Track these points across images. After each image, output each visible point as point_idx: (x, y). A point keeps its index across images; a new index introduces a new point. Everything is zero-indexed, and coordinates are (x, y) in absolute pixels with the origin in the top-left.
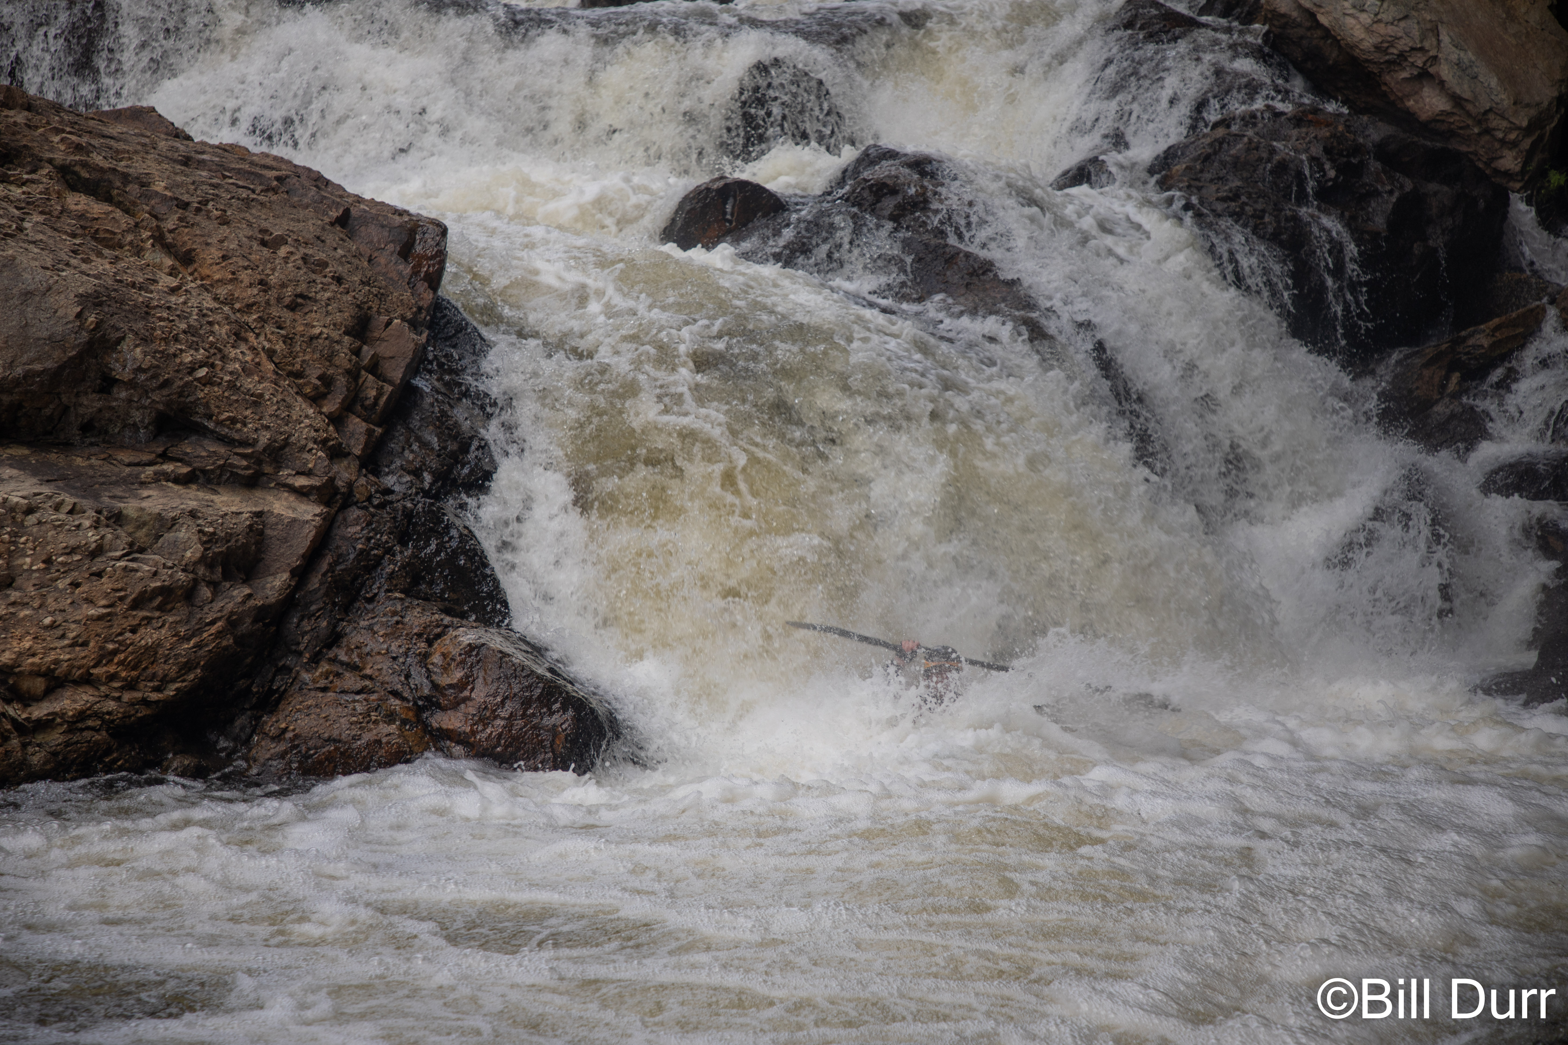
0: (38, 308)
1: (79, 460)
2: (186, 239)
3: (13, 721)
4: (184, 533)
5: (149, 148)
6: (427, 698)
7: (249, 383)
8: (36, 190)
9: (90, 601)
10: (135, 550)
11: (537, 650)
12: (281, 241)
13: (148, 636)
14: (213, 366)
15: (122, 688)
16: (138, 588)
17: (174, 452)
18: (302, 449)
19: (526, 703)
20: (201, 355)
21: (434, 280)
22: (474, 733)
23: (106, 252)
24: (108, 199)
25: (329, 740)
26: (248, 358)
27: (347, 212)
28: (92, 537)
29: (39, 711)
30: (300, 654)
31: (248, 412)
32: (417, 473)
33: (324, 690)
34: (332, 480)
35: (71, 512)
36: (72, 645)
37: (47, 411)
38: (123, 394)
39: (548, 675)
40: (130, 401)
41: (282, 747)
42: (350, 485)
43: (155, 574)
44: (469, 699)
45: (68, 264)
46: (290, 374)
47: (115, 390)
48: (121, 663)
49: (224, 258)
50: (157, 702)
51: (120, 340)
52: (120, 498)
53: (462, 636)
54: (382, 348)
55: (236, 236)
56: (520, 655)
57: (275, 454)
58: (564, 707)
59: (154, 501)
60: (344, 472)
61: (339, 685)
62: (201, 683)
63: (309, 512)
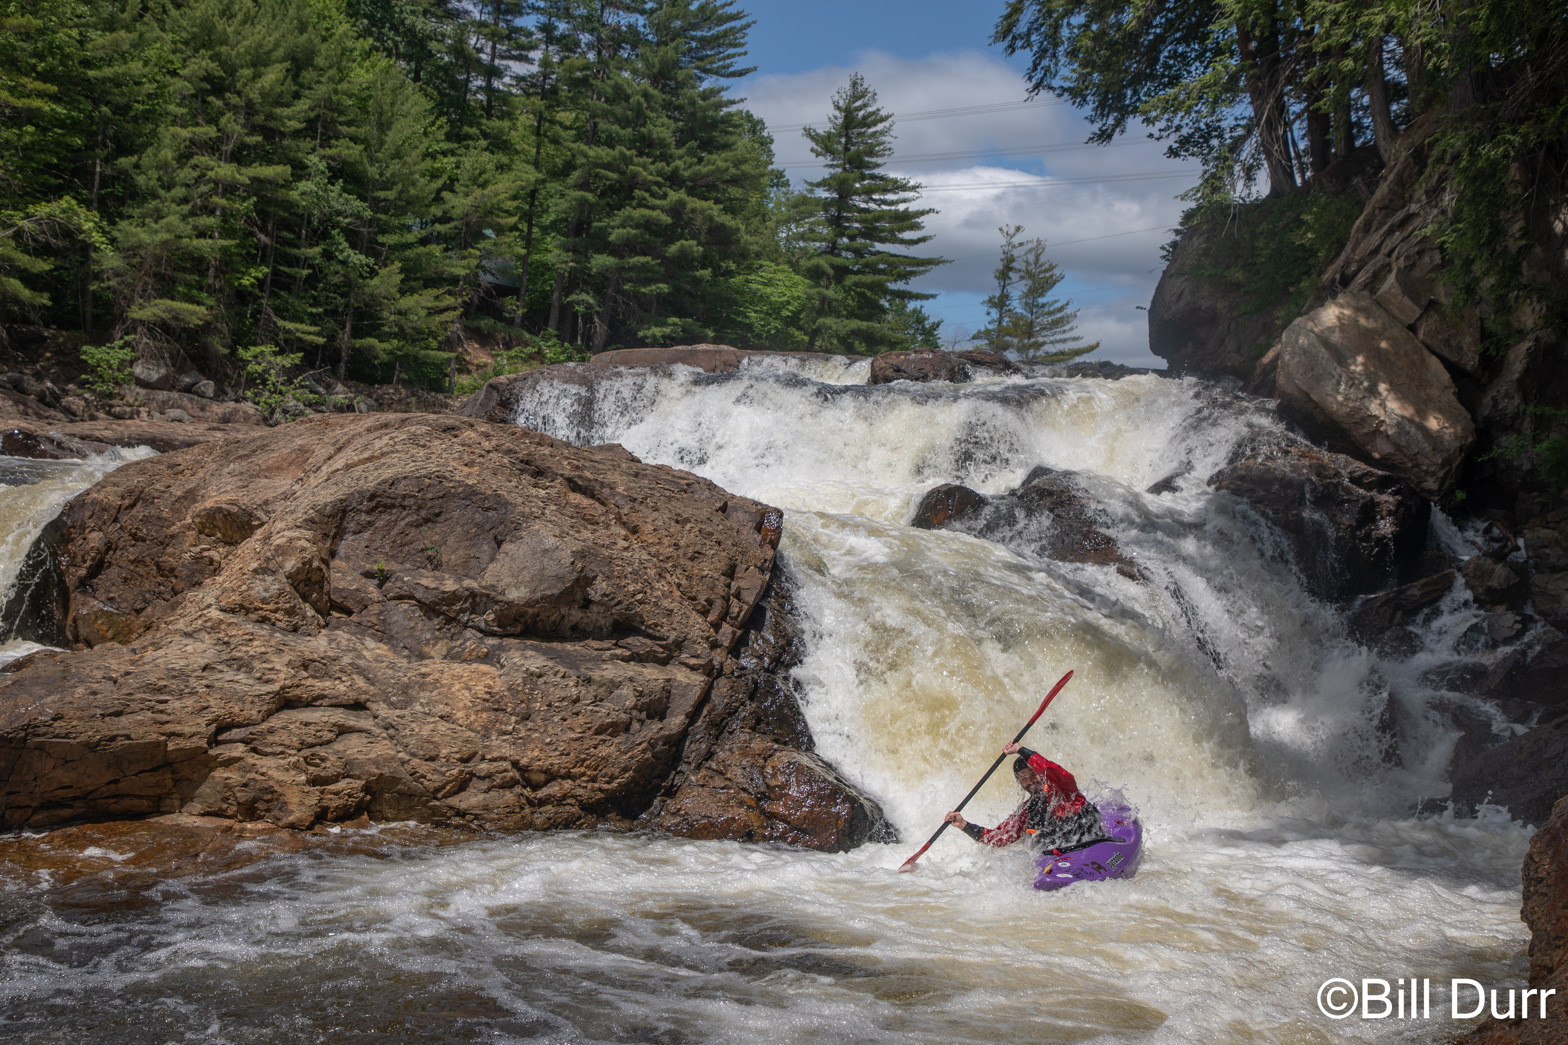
0: (550, 559)
1: (569, 647)
2: (634, 519)
3: (527, 798)
4: (626, 691)
5: (615, 467)
6: (763, 793)
7: (666, 603)
8: (553, 492)
9: (571, 729)
10: (597, 700)
11: (829, 766)
12: (687, 520)
13: (603, 751)
14: (645, 593)
15: (588, 782)
16: (599, 723)
17: (622, 642)
18: (694, 642)
19: (821, 798)
20: (639, 586)
21: (774, 544)
23: (589, 527)
24: (593, 497)
25: (705, 816)
26: (666, 589)
27: (726, 504)
28: (574, 692)
29: (541, 794)
30: (689, 764)
31: (664, 620)
32: (760, 658)
33: (703, 786)
34: (711, 661)
35: (563, 677)
36: (561, 755)
37: (553, 618)
38: (595, 608)
39: (835, 781)
40: (599, 613)
41: (678, 819)
42: (722, 664)
43: (609, 714)
44: (788, 794)
45: (568, 534)
46: (689, 598)
47: (591, 607)
48: (588, 767)
49: (655, 530)
50: (607, 790)
51: (595, 578)
52: (591, 669)
53: (784, 756)
54: (743, 584)
55: (662, 518)
56: (818, 769)
57: (679, 645)
58: (843, 802)
59: (609, 671)
60: (718, 657)
61: (711, 783)
62: (633, 780)
63: (698, 680)
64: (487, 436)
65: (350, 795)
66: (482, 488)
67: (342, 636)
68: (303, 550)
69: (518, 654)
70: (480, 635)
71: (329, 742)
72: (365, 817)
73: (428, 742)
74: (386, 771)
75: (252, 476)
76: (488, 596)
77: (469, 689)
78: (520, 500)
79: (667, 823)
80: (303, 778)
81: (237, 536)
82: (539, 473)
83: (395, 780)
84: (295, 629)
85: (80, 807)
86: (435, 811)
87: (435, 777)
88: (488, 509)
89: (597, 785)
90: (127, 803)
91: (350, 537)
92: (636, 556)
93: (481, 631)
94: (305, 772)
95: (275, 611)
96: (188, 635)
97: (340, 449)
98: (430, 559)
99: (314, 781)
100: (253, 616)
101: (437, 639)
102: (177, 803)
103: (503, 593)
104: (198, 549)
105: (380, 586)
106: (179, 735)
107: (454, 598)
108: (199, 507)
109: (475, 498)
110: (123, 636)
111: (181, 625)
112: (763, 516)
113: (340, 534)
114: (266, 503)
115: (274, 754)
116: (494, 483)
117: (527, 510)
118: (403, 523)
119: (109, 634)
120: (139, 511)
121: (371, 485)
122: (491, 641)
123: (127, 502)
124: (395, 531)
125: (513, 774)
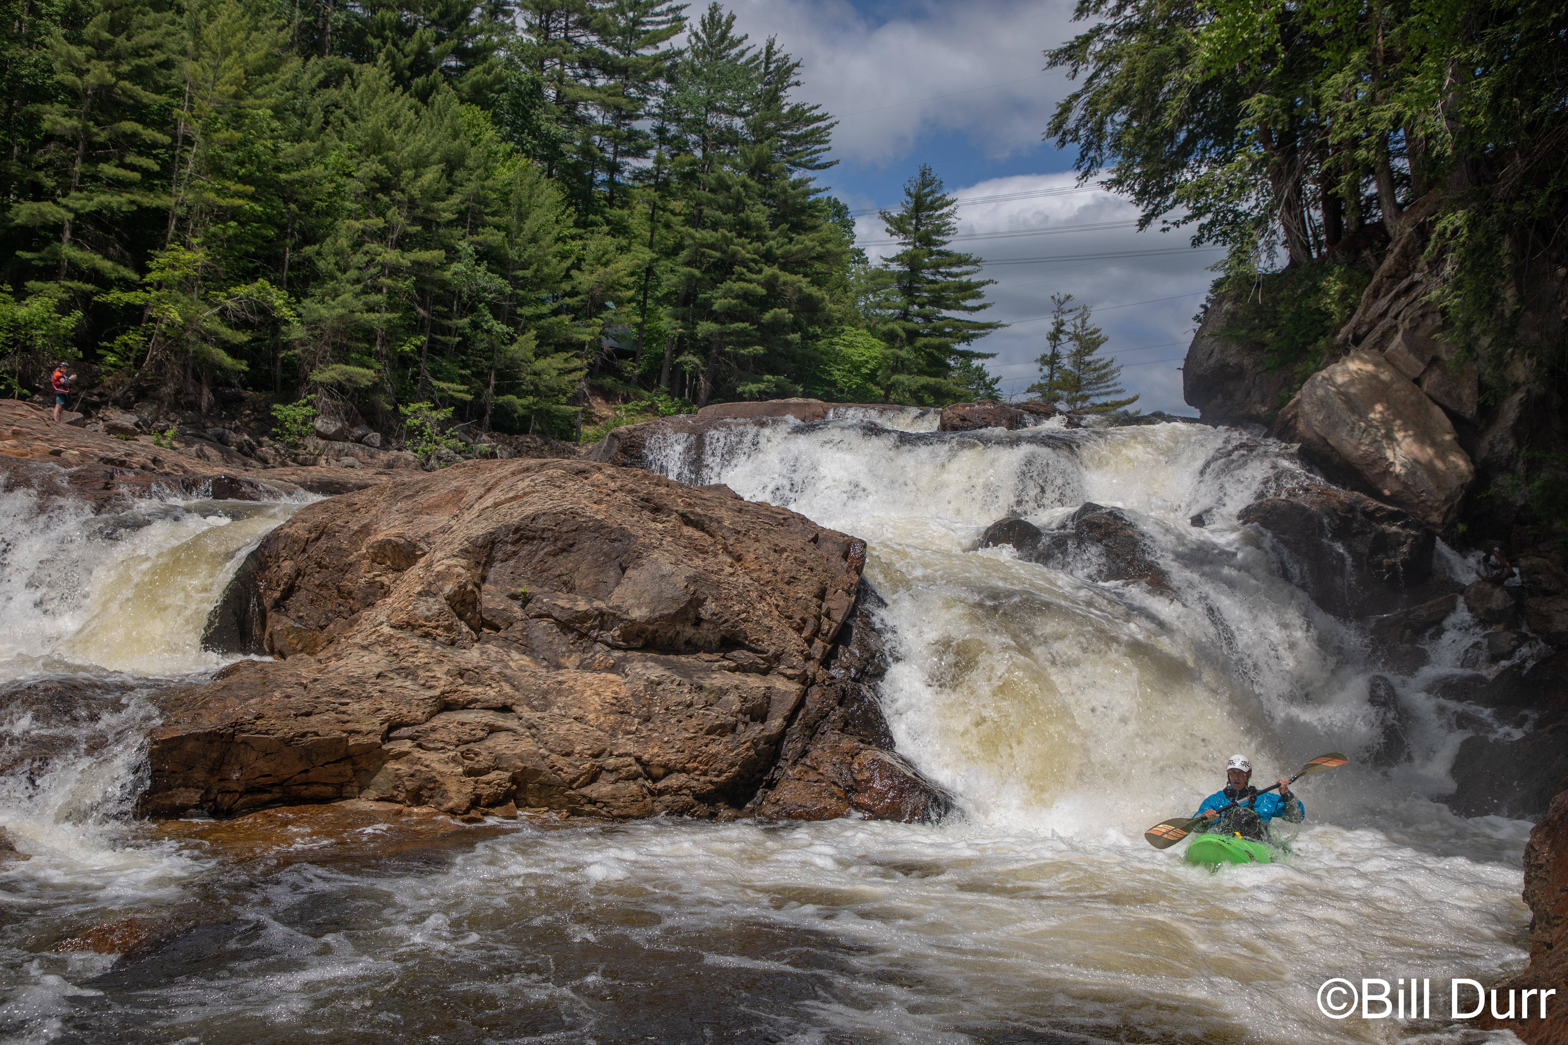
0: (667, 583)
1: (683, 659)
2: (738, 549)
3: (648, 789)
4: (732, 697)
5: (722, 504)
6: (851, 786)
7: (766, 621)
8: (669, 525)
9: (686, 730)
10: (708, 705)
11: (907, 763)
12: (784, 550)
13: (713, 749)
14: (749, 612)
15: (700, 775)
16: (709, 724)
17: (728, 655)
18: (791, 655)
19: (902, 791)
20: (743, 607)
22: (874, 805)
23: (700, 555)
24: (703, 529)
25: (801, 806)
26: (766, 609)
27: (817, 536)
28: (688, 697)
29: (660, 785)
30: (787, 760)
31: (765, 636)
32: (847, 669)
33: (799, 779)
34: (805, 671)
35: (679, 685)
36: (677, 752)
37: (670, 634)
38: (705, 626)
39: (913, 776)
40: (709, 630)
41: (777, 809)
42: (814, 674)
43: (718, 717)
44: (873, 787)
45: (682, 562)
46: (786, 617)
47: (702, 624)
48: (700, 762)
49: (756, 558)
50: (717, 783)
51: (705, 599)
52: (702, 678)
53: (869, 754)
54: (832, 605)
55: (762, 547)
56: (898, 766)
57: (777, 658)
59: (718, 680)
60: (812, 668)
61: (806, 778)
62: (739, 774)
63: (794, 687)
64: (613, 478)
65: (499, 785)
66: (609, 522)
67: (492, 648)
68: (459, 575)
69: (640, 665)
70: (608, 649)
71: (482, 739)
72: (512, 803)
73: (565, 740)
74: (529, 764)
75: (415, 513)
76: (614, 615)
77: (599, 695)
78: (641, 533)
79: (768, 812)
80: (460, 769)
81: (403, 564)
83: (536, 772)
84: (453, 643)
85: (277, 793)
86: (571, 799)
87: (571, 770)
88: (614, 540)
89: (708, 779)
90: (315, 789)
91: (498, 565)
92: (741, 580)
93: (608, 645)
94: (462, 764)
95: (436, 628)
96: (364, 648)
97: (489, 490)
98: (565, 583)
99: (469, 773)
100: (418, 632)
101: (571, 652)
102: (356, 790)
103: (627, 612)
104: (371, 575)
105: (523, 607)
106: (358, 732)
107: (585, 616)
108: (372, 539)
109: (603, 532)
110: (310, 649)
111: (358, 639)
112: (849, 546)
113: (489, 563)
114: (428, 535)
115: (436, 749)
116: (619, 518)
117: (647, 541)
118: (542, 553)
119: (299, 647)
120: (323, 543)
121: (515, 520)
122: (617, 654)
123: (313, 535)
124: (536, 559)
125: (636, 768)
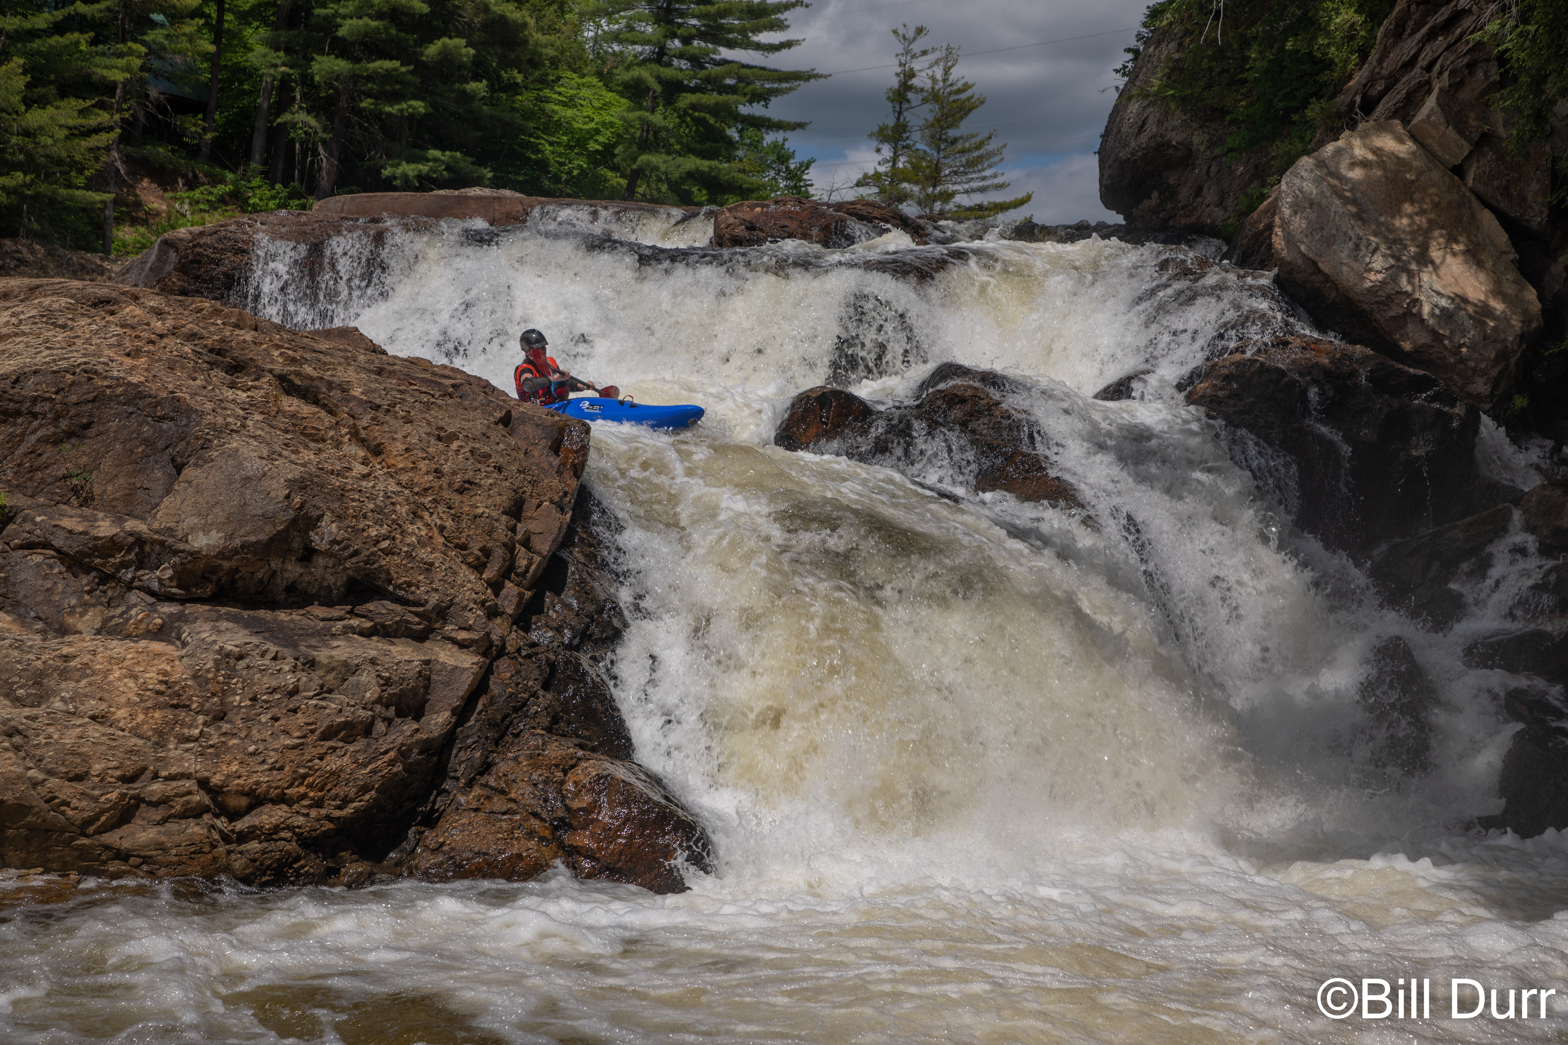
0: (255, 491)
1: (283, 616)
2: (377, 434)
3: (221, 832)
4: (366, 677)
5: (350, 360)
6: (562, 820)
7: (423, 553)
8: (258, 394)
9: (286, 732)
10: (324, 691)
11: (655, 780)
12: (453, 437)
13: (333, 763)
14: (394, 539)
15: (310, 807)
16: (326, 723)
17: (359, 609)
18: (464, 608)
19: (644, 825)
20: (384, 530)
22: (599, 849)
23: (312, 445)
24: (316, 402)
25: (478, 853)
26: (423, 533)
27: (509, 413)
28: (290, 679)
29: (242, 824)
30: (457, 779)
31: (421, 578)
32: (559, 630)
33: (476, 810)
34: (488, 634)
35: (275, 658)
36: (270, 770)
37: (259, 575)
38: (321, 561)
39: (663, 801)
40: (326, 567)
41: (440, 858)
42: (503, 639)
43: (340, 711)
44: (597, 820)
45: (280, 455)
46: (457, 546)
47: (315, 558)
48: (310, 786)
49: (407, 450)
50: (338, 818)
51: (320, 518)
52: (315, 648)
53: (592, 767)
54: (533, 526)
55: (417, 432)
56: (640, 785)
57: (442, 613)
58: (675, 829)
59: (342, 650)
60: (499, 629)
61: (488, 806)
62: (376, 804)
63: (468, 661)
64: (159, 313)
66: (153, 388)
69: (207, 626)
70: (151, 600)
73: (73, 753)
74: (8, 796)
76: (162, 543)
77: (134, 677)
78: (209, 406)
79: (424, 864)
82: (236, 368)
83: (22, 809)
86: (84, 853)
87: (84, 804)
88: (161, 419)
89: (323, 812)
92: (381, 486)
93: (152, 593)
98: (75, 490)
101: (86, 606)
103: (184, 539)
107: (112, 545)
109: (141, 404)
112: (561, 430)
116: (170, 381)
117: (220, 420)
118: (33, 438)
122: (168, 609)
124: (22, 449)
125: (199, 797)
